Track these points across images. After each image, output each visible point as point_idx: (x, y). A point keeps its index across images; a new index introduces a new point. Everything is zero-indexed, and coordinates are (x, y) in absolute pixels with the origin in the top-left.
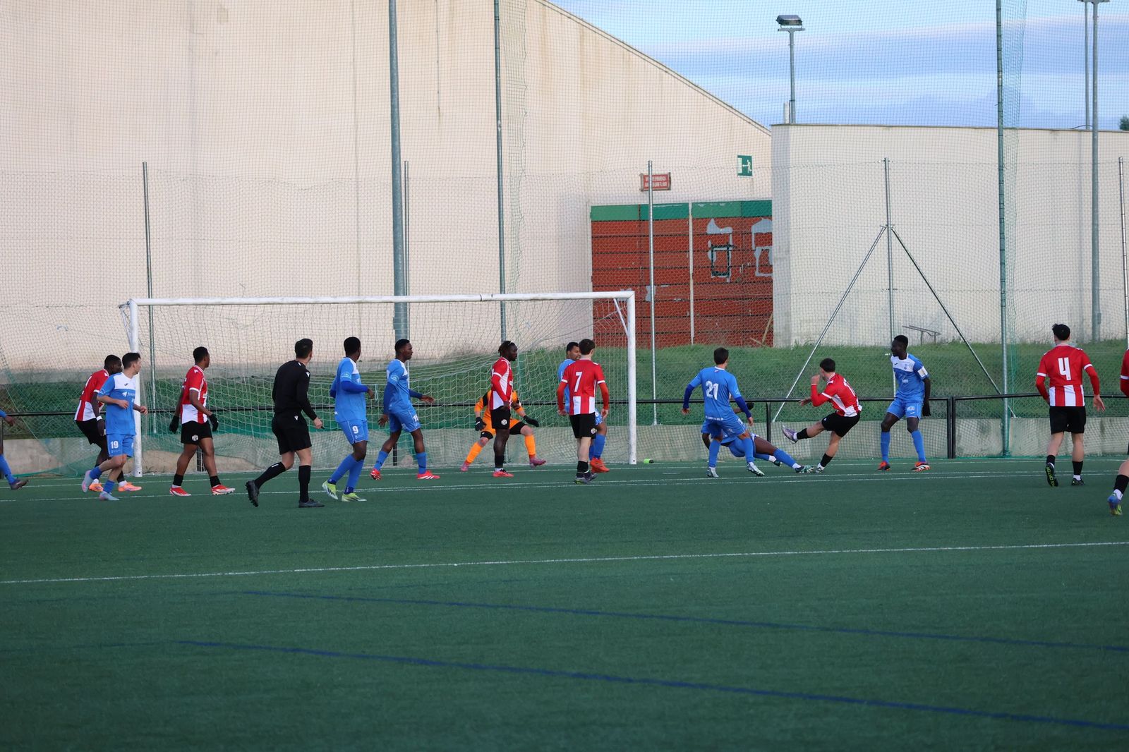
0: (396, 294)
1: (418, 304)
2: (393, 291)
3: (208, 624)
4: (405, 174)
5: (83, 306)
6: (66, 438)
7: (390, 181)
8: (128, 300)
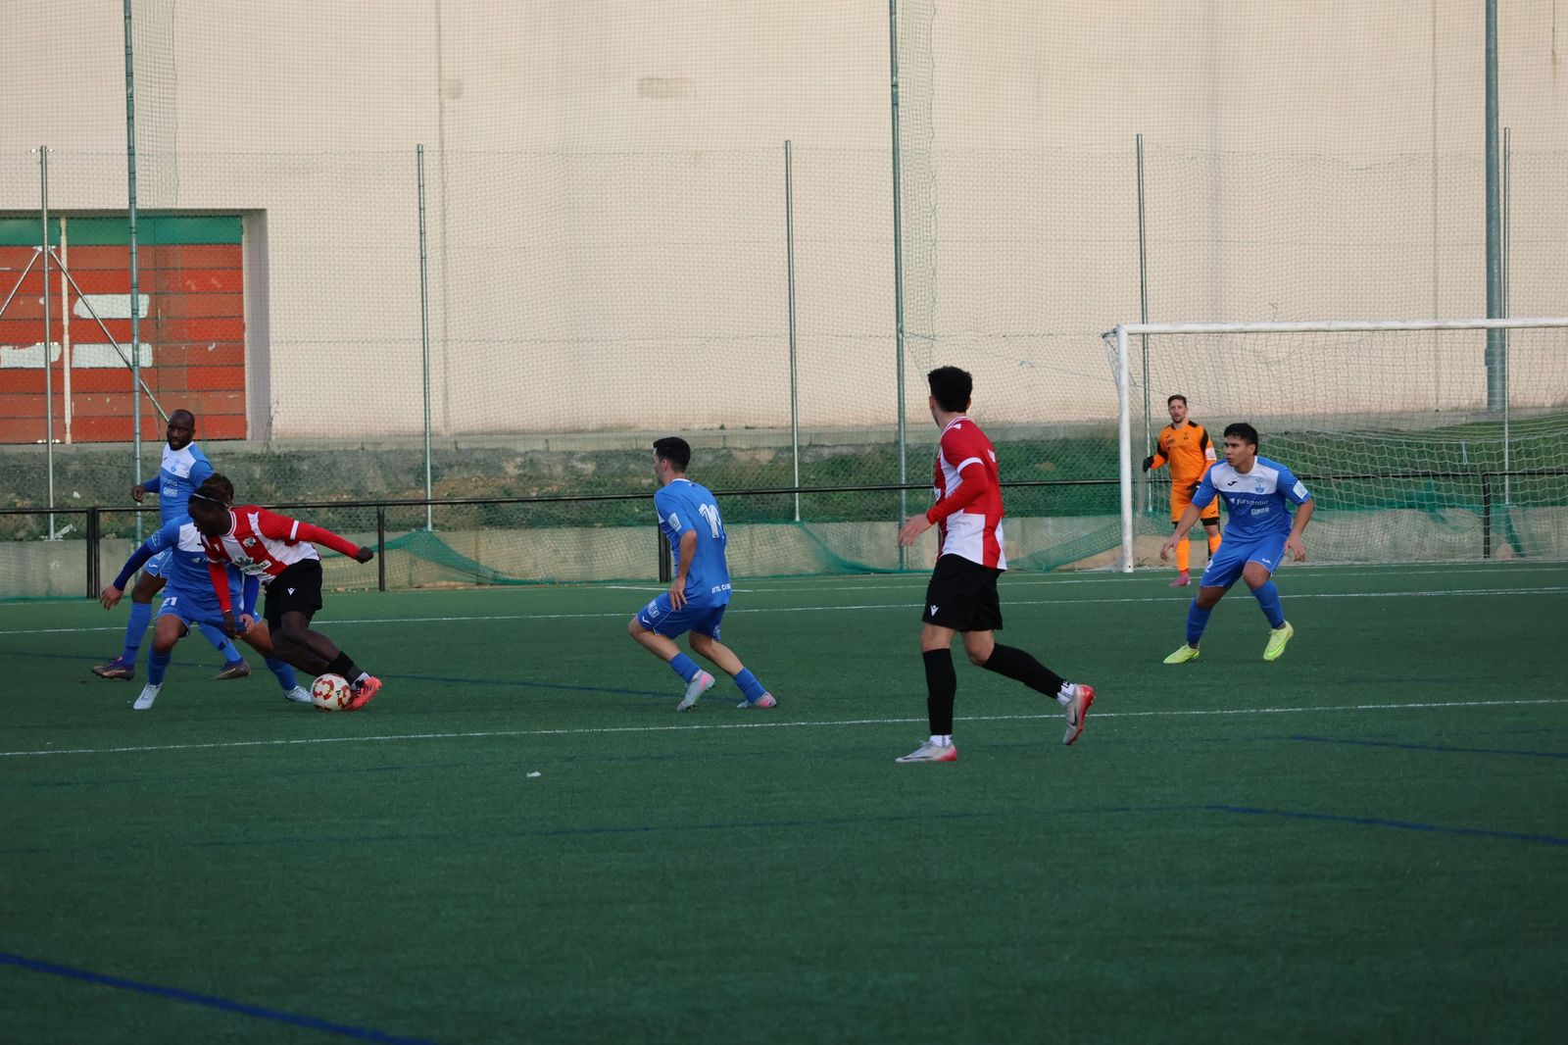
0: (1490, 316)
1: (1521, 330)
2: (1485, 311)
3: (1243, 781)
4: (1505, 147)
5: (1052, 335)
6: (1029, 518)
7: (1483, 157)
8: (1114, 327)
